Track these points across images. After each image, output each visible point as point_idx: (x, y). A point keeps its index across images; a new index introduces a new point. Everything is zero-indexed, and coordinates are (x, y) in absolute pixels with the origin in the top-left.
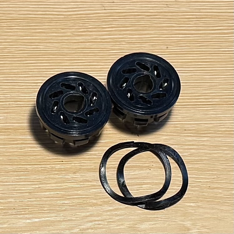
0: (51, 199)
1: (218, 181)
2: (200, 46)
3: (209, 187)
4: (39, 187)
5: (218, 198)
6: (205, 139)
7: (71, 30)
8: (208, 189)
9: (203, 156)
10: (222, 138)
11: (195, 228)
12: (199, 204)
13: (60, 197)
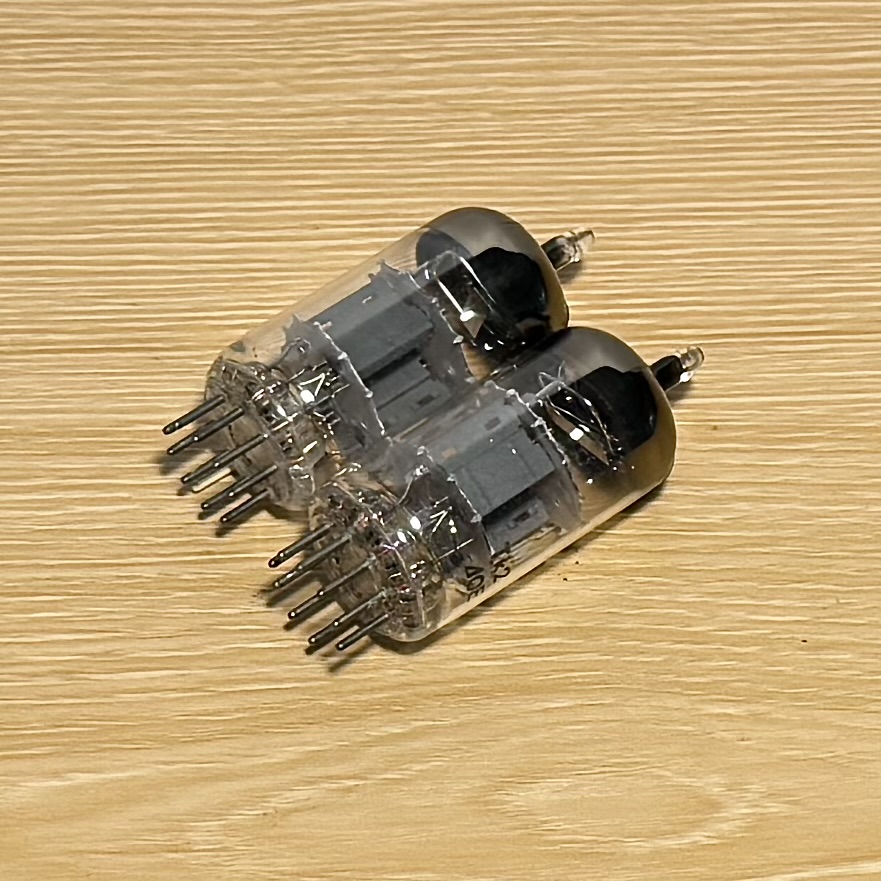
0: (152, 697)
1: (841, 616)
2: (785, 120)
3: (805, 641)
4: (107, 653)
5: (838, 683)
6: (796, 460)
7: (278, 72)
8: (802, 649)
9: (783, 527)
10: (863, 456)
11: (740, 799)
12: (761, 709)
13: (192, 690)
